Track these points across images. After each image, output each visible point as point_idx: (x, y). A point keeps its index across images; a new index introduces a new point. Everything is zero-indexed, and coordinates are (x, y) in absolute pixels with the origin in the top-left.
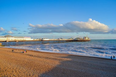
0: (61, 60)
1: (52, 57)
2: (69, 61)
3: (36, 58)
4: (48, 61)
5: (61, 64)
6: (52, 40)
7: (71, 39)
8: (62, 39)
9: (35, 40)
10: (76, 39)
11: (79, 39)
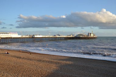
0: (58, 63)
1: (46, 60)
2: (69, 65)
3: (26, 61)
4: (41, 64)
5: (58, 68)
6: (46, 36)
7: (71, 36)
8: (59, 35)
9: (24, 36)
10: (78, 36)
11: (81, 36)
